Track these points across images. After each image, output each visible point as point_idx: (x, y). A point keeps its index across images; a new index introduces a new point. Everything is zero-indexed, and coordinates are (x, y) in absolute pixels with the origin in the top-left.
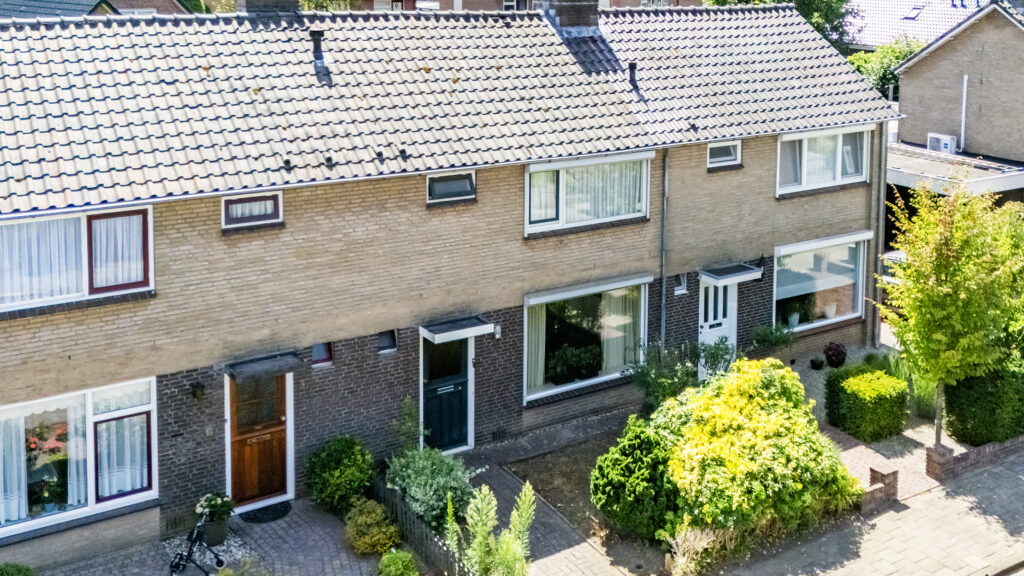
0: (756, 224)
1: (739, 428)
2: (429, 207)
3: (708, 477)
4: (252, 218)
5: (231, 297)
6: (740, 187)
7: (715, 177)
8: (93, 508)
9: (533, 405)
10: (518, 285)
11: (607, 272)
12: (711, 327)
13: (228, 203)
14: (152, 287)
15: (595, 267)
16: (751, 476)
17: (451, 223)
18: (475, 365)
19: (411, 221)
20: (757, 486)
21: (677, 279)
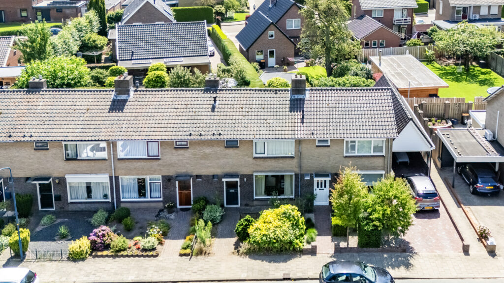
2: (226, 147)
4: (182, 145)
5: (177, 162)
6: (329, 152)
7: (319, 148)
8: (149, 199)
9: (257, 200)
10: (252, 169)
11: (281, 169)
12: (320, 190)
13: (176, 142)
14: (160, 157)
15: (276, 168)
17: (231, 152)
18: (240, 186)
19: (220, 151)
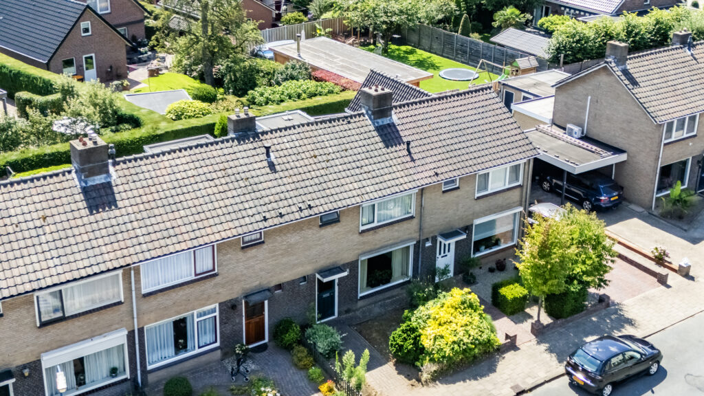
0: (465, 211)
1: (451, 322)
2: (321, 226)
3: (437, 343)
4: (251, 241)
5: (245, 272)
6: (458, 197)
7: (446, 194)
9: (362, 298)
10: (356, 252)
11: (396, 241)
12: (442, 257)
13: (243, 237)
14: (216, 271)
15: (390, 240)
16: (454, 342)
17: (329, 230)
18: (338, 285)
19: (314, 234)
20: (456, 346)
21: (427, 240)
